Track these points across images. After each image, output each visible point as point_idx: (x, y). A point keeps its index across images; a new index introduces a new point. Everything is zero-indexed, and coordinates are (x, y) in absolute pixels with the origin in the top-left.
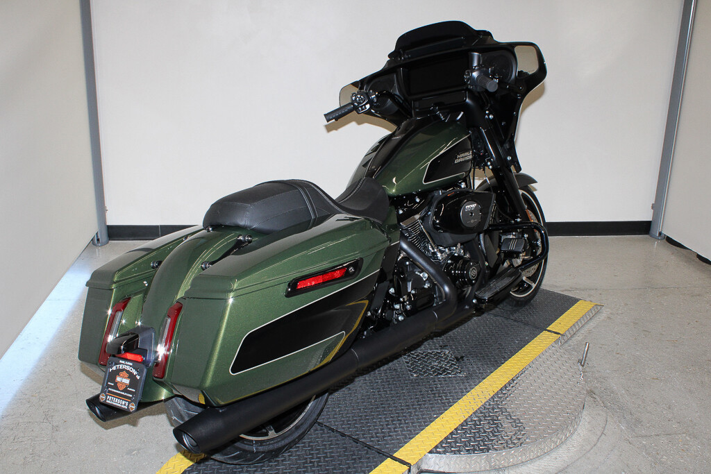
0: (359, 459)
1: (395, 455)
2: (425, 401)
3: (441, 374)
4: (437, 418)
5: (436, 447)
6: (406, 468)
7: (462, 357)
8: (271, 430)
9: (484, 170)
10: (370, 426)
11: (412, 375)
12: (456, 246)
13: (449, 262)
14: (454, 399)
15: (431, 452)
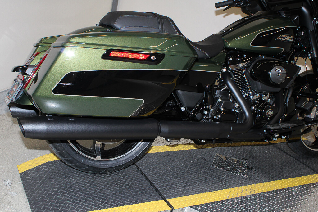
0: (146, 193)
1: (169, 200)
2: (210, 180)
3: (232, 171)
4: (210, 191)
5: (198, 206)
6: (170, 208)
7: (252, 168)
8: (99, 155)
9: (306, 59)
10: (166, 180)
11: (213, 165)
12: (266, 95)
13: (257, 102)
14: (229, 186)
15: (191, 207)
